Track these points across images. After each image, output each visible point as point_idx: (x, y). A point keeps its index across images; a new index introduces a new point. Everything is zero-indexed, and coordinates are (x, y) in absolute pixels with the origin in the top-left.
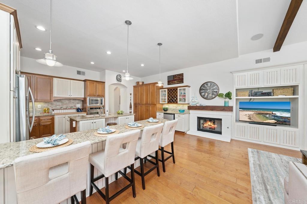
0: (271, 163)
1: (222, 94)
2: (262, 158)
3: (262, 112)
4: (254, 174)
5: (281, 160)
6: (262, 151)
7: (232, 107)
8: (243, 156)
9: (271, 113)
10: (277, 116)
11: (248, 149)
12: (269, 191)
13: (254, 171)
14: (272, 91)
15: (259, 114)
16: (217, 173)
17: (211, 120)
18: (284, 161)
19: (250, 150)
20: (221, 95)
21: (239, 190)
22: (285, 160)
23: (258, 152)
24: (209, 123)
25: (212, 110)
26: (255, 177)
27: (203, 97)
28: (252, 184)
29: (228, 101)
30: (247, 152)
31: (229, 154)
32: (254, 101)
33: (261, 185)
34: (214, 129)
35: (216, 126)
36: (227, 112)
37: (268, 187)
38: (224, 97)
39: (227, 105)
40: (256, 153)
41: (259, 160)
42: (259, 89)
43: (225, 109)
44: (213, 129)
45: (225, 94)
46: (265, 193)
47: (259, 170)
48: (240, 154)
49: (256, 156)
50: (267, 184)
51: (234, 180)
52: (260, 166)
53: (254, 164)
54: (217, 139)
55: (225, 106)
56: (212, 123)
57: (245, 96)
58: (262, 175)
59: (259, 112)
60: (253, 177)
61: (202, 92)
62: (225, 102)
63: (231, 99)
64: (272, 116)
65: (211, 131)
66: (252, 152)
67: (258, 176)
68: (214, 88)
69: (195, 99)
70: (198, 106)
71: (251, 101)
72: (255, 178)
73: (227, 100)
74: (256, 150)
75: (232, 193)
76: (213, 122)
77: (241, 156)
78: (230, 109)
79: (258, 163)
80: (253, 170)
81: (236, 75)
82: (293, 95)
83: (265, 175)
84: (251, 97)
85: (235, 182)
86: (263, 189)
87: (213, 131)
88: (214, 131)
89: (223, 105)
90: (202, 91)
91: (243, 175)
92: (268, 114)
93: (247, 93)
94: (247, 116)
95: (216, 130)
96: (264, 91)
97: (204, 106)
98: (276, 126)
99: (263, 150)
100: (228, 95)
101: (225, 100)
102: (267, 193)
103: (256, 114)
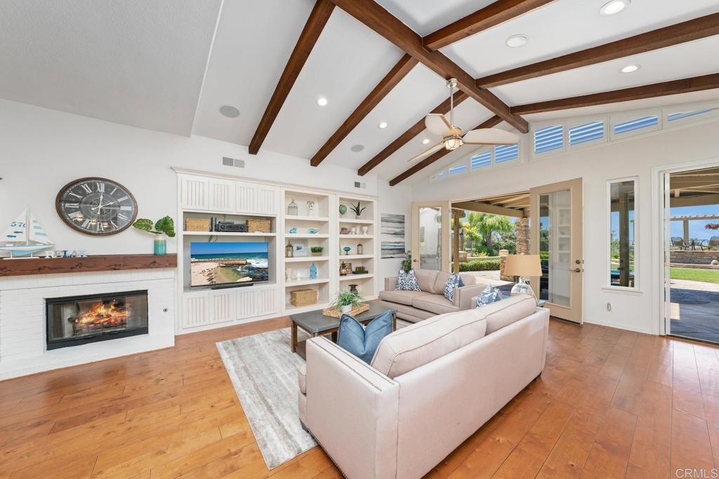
0: (257, 355)
1: (146, 220)
2: (244, 353)
3: (232, 262)
4: (244, 392)
5: (267, 340)
6: (240, 339)
7: (175, 256)
8: (212, 366)
9: (244, 262)
10: (252, 269)
11: (217, 344)
12: (274, 408)
13: (242, 385)
14: (245, 222)
15: (227, 266)
16: (168, 452)
17: (106, 299)
18: (270, 342)
19: (220, 345)
20: (143, 225)
21: (233, 450)
22: (270, 339)
23: (234, 344)
24: (102, 310)
25: (115, 269)
26: (247, 397)
27: (74, 226)
28: (248, 415)
29: (165, 241)
30: (218, 353)
31: (183, 376)
32: (218, 241)
33: (260, 406)
34: (123, 323)
35: (127, 313)
36: (162, 269)
37: (270, 401)
38: (154, 230)
39: (161, 252)
40: (232, 348)
41: (241, 358)
42: (225, 219)
43: (157, 261)
44: (116, 326)
45: (155, 222)
46: (270, 416)
47: (248, 378)
48: (206, 364)
49: (235, 353)
50: (267, 396)
51: (214, 436)
52: (245, 369)
53: (237, 372)
54: (136, 352)
55: (155, 254)
56: (113, 307)
57: (202, 229)
58: (255, 385)
59: (227, 263)
60: (245, 399)
61: (70, 210)
62: (156, 244)
63: (172, 235)
64: (246, 268)
65: (110, 333)
66: (226, 348)
67: (251, 393)
68: (120, 200)
69: (33, 231)
70: (51, 259)
71: (212, 241)
72: (249, 401)
73: (162, 237)
74: (229, 341)
75: (222, 470)
76: (115, 305)
77: (209, 367)
78: (170, 261)
79: (242, 365)
80: (240, 386)
81: (184, 177)
82: (271, 232)
83: (258, 382)
84: (214, 233)
85: (218, 438)
86: (265, 412)
87: (119, 332)
88: (124, 332)
89: (150, 251)
90: (67, 205)
91: (228, 409)
92: (239, 265)
93: (207, 223)
94: (206, 273)
95: (129, 326)
96: (236, 222)
97: (82, 258)
98: (252, 285)
99: (240, 337)
100: (165, 226)
101: (157, 239)
102: (272, 413)
103: (222, 267)
